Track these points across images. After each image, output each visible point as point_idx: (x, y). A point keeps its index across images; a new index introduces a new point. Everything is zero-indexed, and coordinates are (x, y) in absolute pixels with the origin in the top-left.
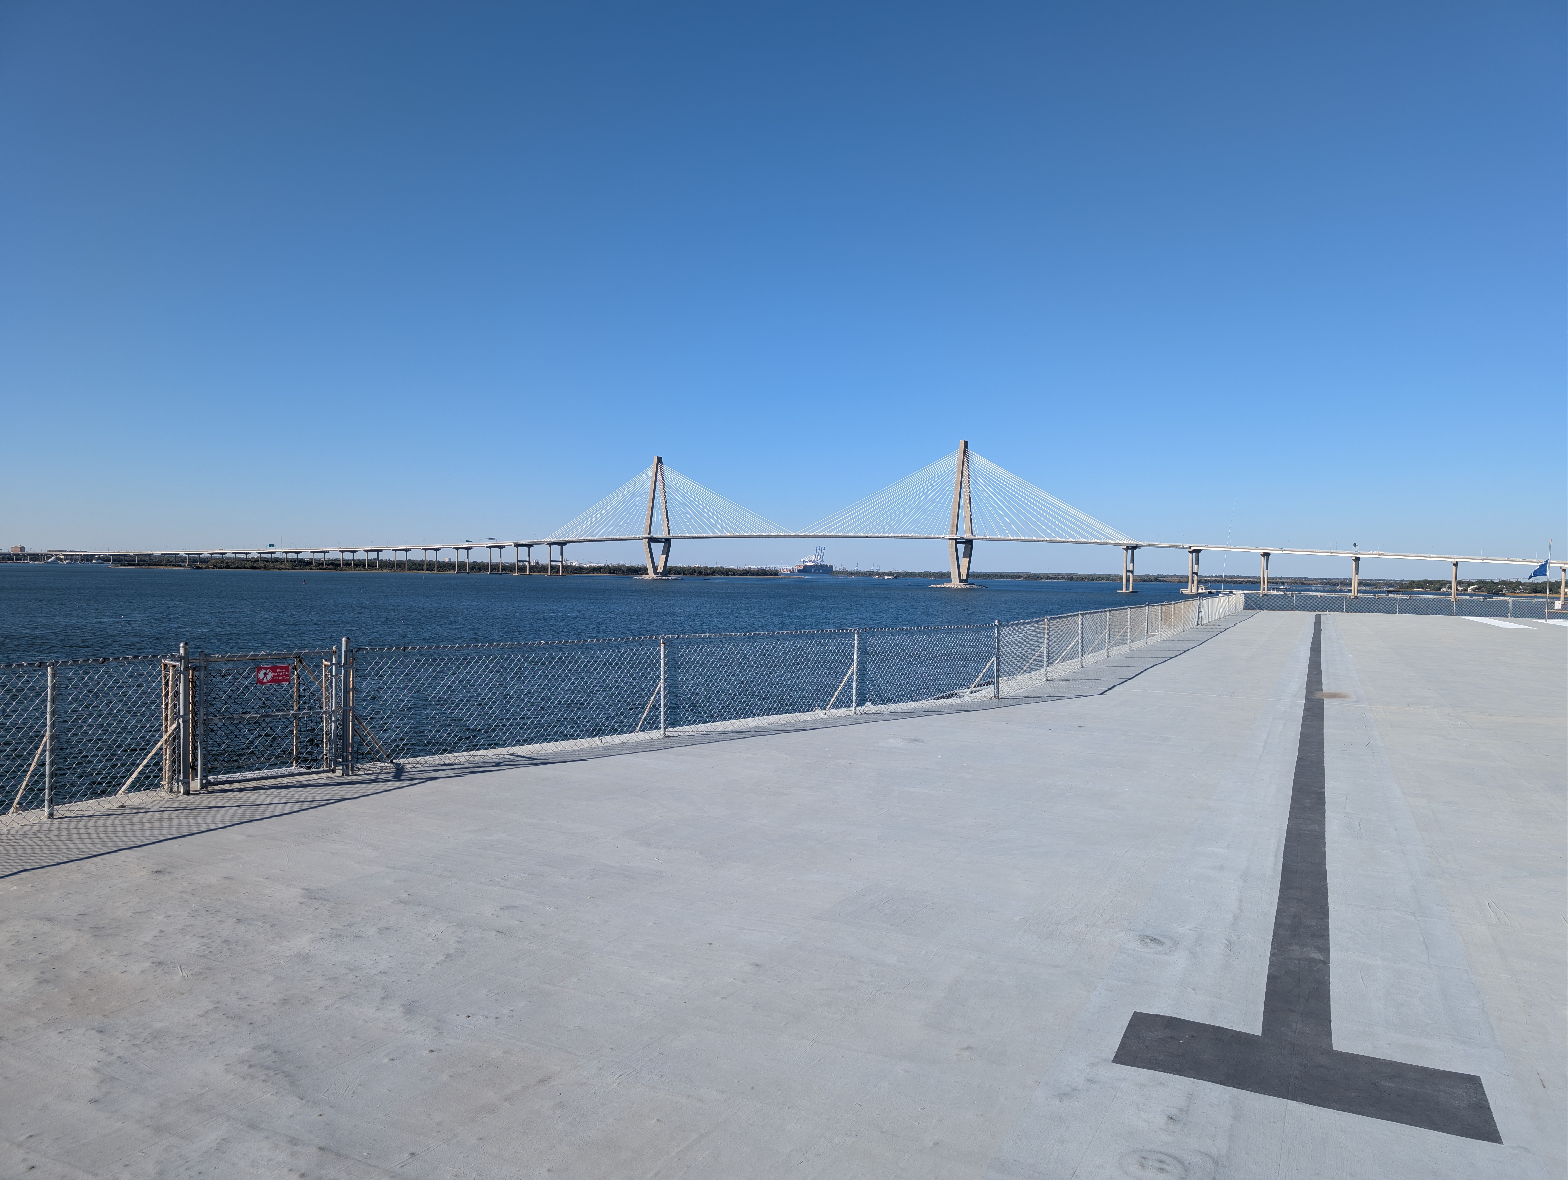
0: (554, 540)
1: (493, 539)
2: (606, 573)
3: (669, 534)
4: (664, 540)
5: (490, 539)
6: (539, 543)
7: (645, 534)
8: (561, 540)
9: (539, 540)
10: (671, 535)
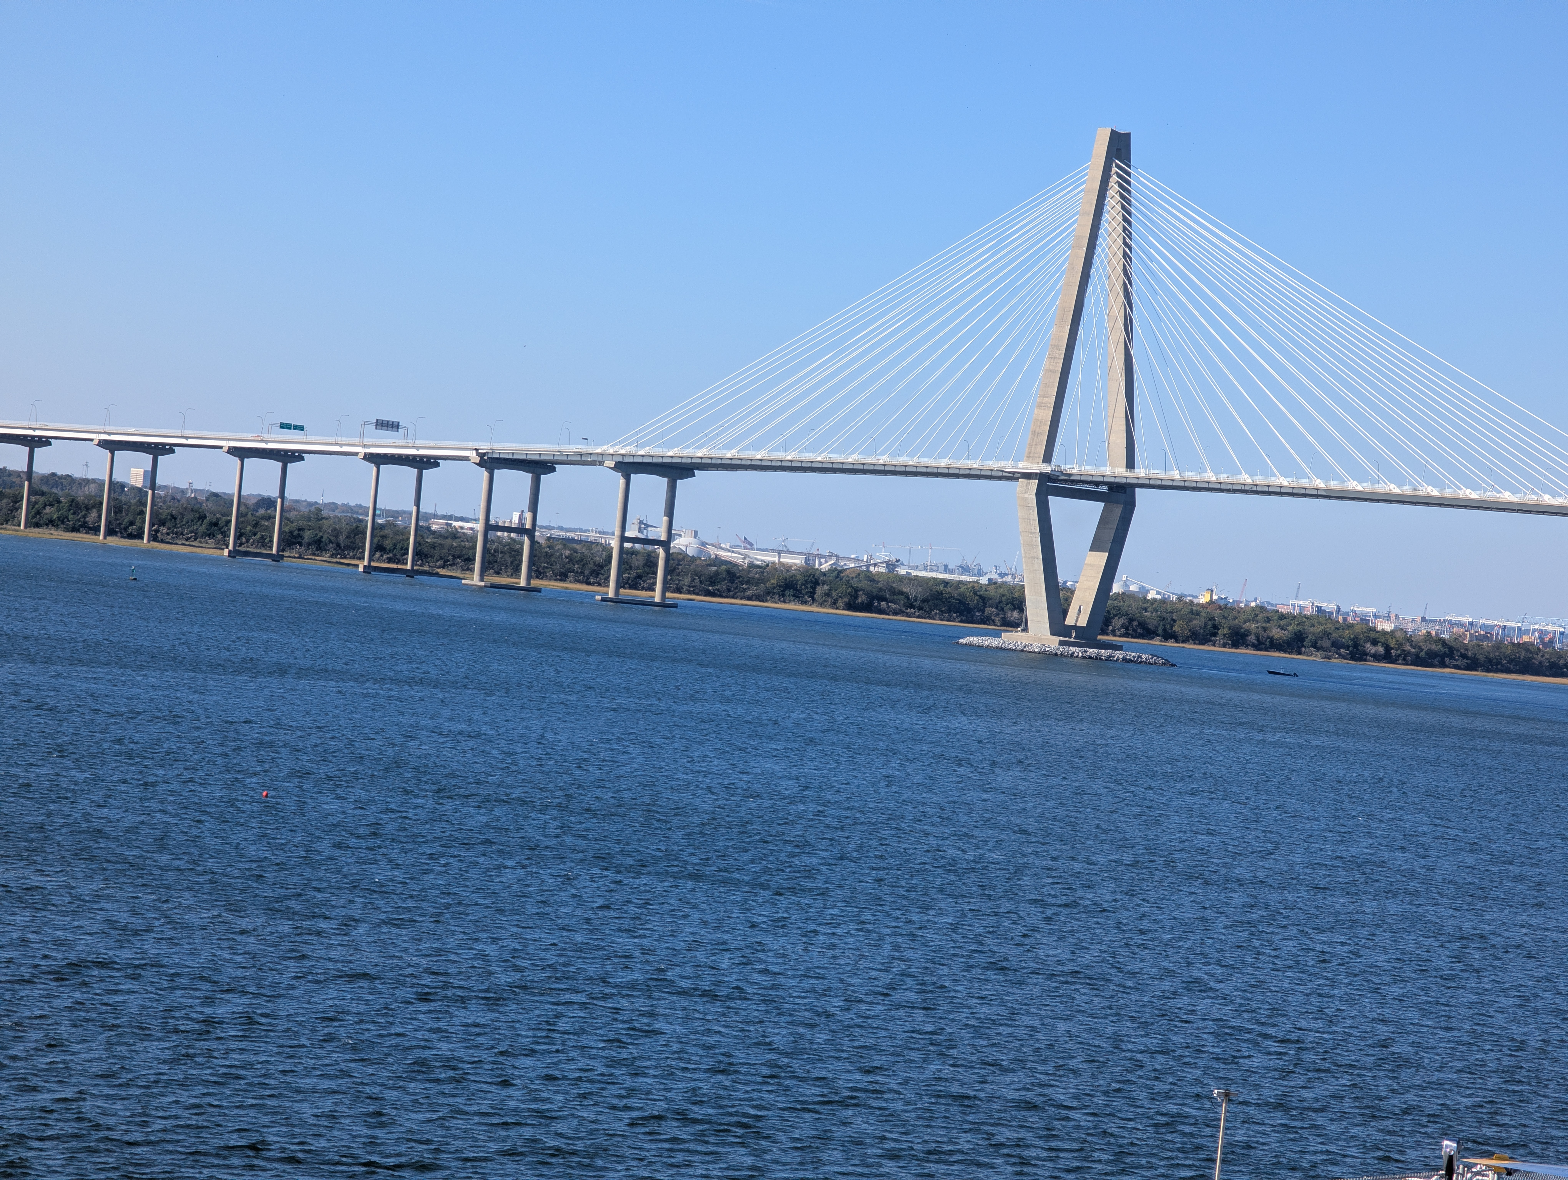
0: (644, 451)
1: (393, 426)
2: (834, 605)
3: (1130, 463)
4: (1104, 489)
5: (382, 424)
6: (581, 460)
7: (1030, 457)
8: (673, 452)
9: (583, 449)
10: (1141, 472)
